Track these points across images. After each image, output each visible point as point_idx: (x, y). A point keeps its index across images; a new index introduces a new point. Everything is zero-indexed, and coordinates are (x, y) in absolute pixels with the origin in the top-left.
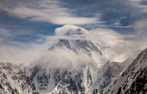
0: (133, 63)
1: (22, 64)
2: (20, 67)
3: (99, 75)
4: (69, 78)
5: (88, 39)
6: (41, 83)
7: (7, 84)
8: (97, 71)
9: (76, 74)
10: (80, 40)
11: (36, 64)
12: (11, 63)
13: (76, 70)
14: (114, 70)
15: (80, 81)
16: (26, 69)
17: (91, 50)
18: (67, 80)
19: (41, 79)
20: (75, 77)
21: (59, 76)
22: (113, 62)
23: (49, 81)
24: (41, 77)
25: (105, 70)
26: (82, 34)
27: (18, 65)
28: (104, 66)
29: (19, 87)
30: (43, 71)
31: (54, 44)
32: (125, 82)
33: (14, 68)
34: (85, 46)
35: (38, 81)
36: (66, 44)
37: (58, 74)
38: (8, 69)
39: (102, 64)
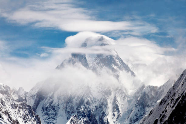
0: (174, 87)
1: (21, 88)
2: (19, 92)
3: (129, 105)
4: (86, 110)
5: (115, 52)
6: (48, 115)
7: (6, 113)
8: (127, 99)
9: (97, 104)
10: (103, 55)
11: (39, 90)
12: (8, 86)
13: (97, 99)
14: (150, 97)
15: (102, 114)
16: (27, 95)
17: (118, 70)
18: (83, 112)
19: (47, 110)
20: (95, 108)
21: (72, 108)
22: (150, 87)
23: (58, 113)
24: (47, 108)
25: (138, 98)
26: (106, 45)
27: (17, 89)
28: (137, 93)
29: (20, 118)
30: (49, 100)
31: (65, 60)
32: (163, 112)
33: (12, 93)
34: (111, 63)
35: (43, 113)
36: (82, 60)
37: (70, 104)
38: (6, 94)
39: (135, 89)
